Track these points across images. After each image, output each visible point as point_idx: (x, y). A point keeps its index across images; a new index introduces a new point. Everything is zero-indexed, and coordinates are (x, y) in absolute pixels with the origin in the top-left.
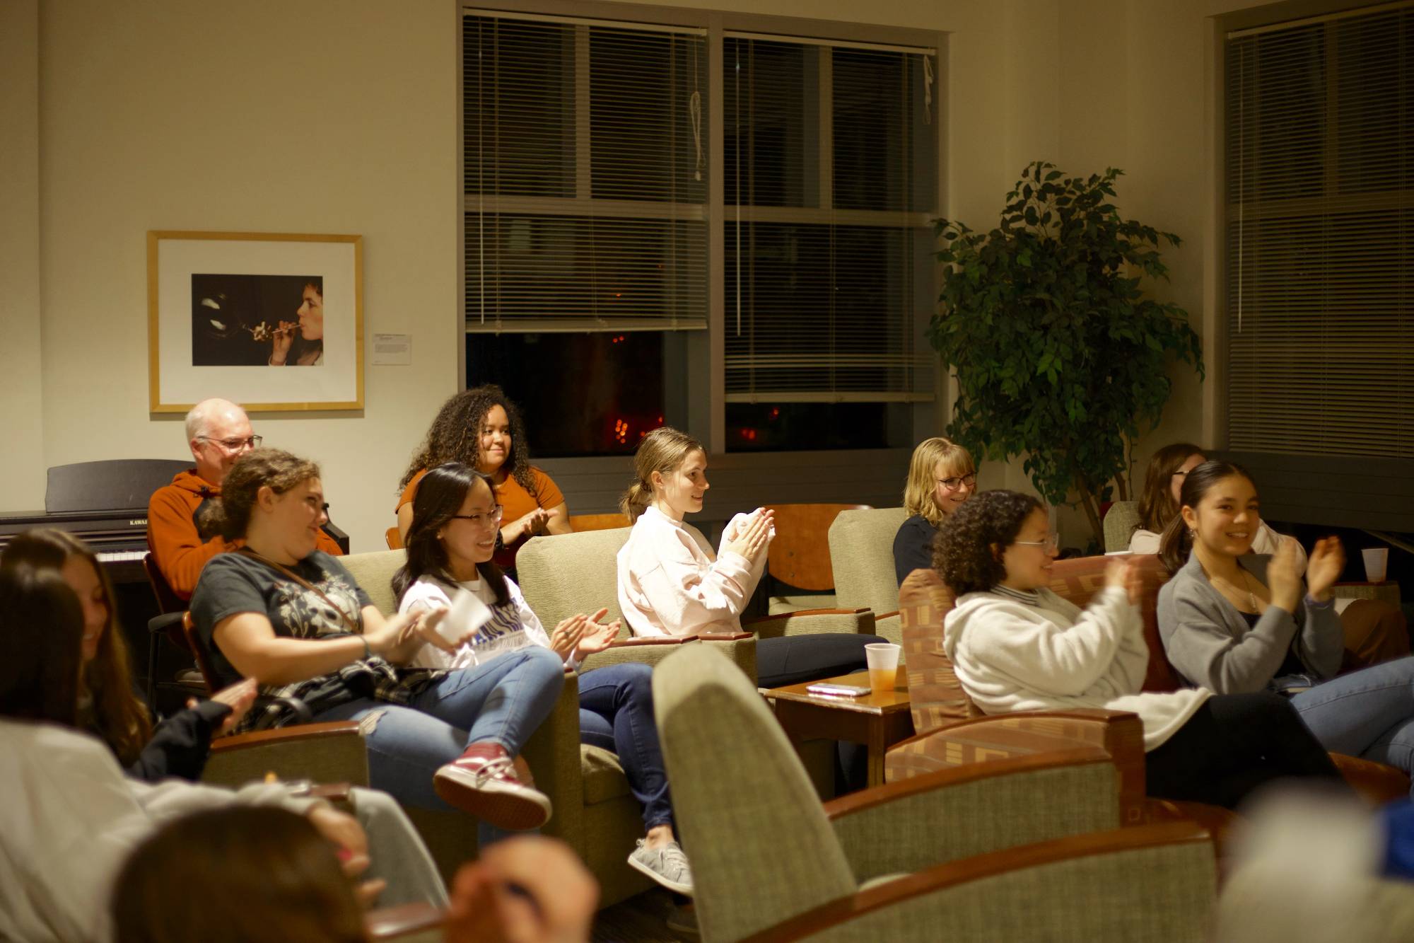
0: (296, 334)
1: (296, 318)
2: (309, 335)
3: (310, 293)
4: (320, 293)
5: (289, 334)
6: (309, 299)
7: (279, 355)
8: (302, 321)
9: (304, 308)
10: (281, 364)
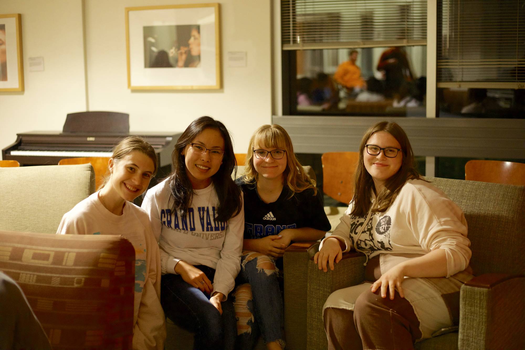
0: (189, 53)
1: (187, 45)
2: (194, 52)
3: (194, 33)
4: (199, 32)
5: (185, 53)
6: (194, 36)
7: (181, 63)
8: (191, 46)
9: (192, 40)
10: (182, 67)
